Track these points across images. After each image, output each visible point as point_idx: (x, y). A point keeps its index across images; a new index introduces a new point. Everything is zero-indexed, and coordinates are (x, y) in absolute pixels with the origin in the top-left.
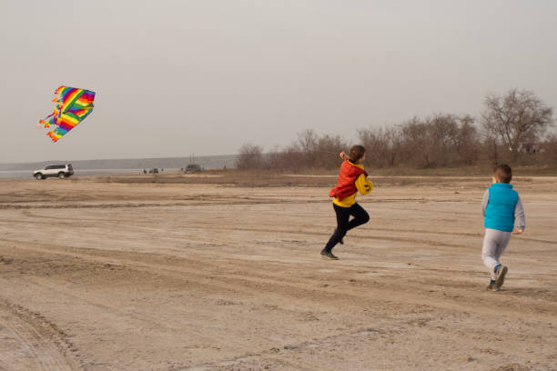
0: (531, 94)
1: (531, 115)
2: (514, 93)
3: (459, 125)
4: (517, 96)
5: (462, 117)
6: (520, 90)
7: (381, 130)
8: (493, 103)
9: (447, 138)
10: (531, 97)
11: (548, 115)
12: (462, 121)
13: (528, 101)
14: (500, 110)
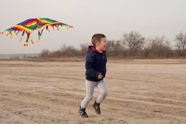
0: (138, 33)
1: (138, 40)
2: (132, 33)
3: (115, 43)
4: (133, 33)
5: (117, 41)
6: (134, 31)
7: (87, 44)
8: (126, 36)
9: (111, 47)
10: (138, 34)
11: (143, 40)
12: (116, 42)
13: (137, 35)
14: (128, 38)
